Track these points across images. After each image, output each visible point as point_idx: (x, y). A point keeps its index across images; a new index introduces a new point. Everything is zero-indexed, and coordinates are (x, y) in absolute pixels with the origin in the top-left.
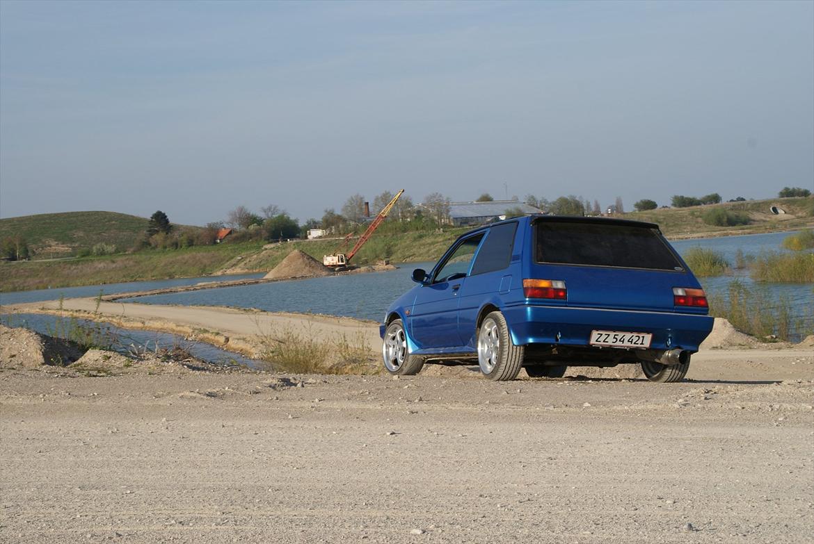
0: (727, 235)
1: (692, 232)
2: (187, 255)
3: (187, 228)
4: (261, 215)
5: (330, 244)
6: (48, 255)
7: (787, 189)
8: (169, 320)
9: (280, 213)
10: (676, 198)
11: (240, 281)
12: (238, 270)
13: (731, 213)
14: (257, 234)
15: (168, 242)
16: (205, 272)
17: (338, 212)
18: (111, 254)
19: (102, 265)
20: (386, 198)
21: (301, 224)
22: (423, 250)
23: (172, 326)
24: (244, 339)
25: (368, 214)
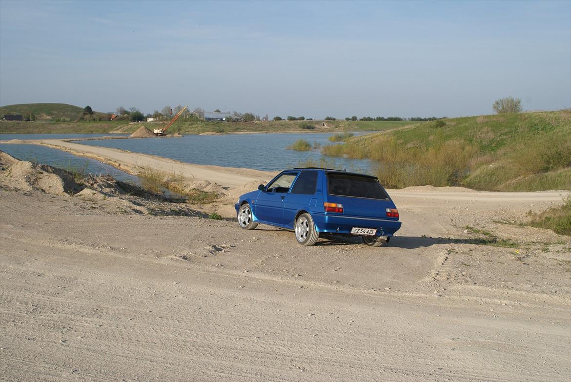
0: (307, 133)
1: (294, 130)
2: (99, 124)
3: (98, 113)
4: (129, 110)
5: (156, 124)
6: (42, 120)
7: (328, 117)
8: (95, 154)
9: (137, 110)
10: (289, 117)
11: (121, 137)
12: (119, 132)
13: (308, 124)
14: (127, 118)
15: (91, 118)
16: (105, 131)
17: (160, 112)
18: (68, 121)
19: (64, 126)
20: (179, 108)
21: (145, 115)
22: (193, 129)
23: (95, 156)
24: (127, 166)
25: (172, 114)
